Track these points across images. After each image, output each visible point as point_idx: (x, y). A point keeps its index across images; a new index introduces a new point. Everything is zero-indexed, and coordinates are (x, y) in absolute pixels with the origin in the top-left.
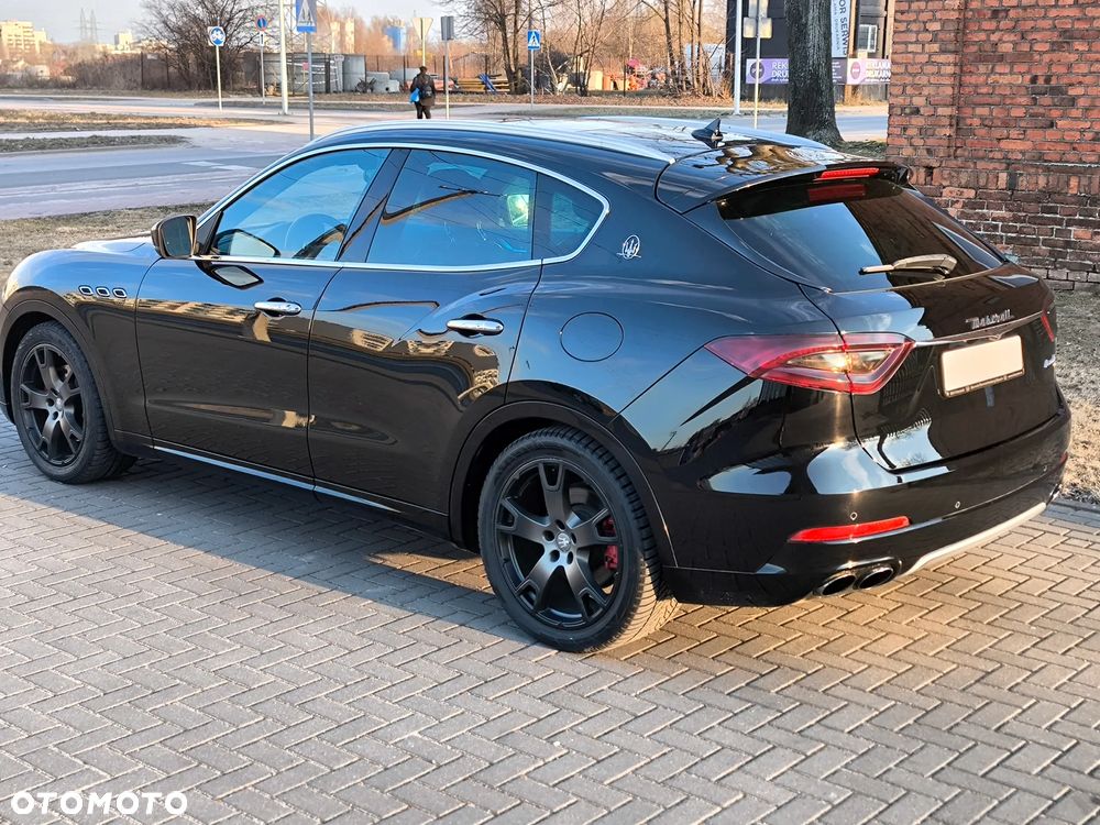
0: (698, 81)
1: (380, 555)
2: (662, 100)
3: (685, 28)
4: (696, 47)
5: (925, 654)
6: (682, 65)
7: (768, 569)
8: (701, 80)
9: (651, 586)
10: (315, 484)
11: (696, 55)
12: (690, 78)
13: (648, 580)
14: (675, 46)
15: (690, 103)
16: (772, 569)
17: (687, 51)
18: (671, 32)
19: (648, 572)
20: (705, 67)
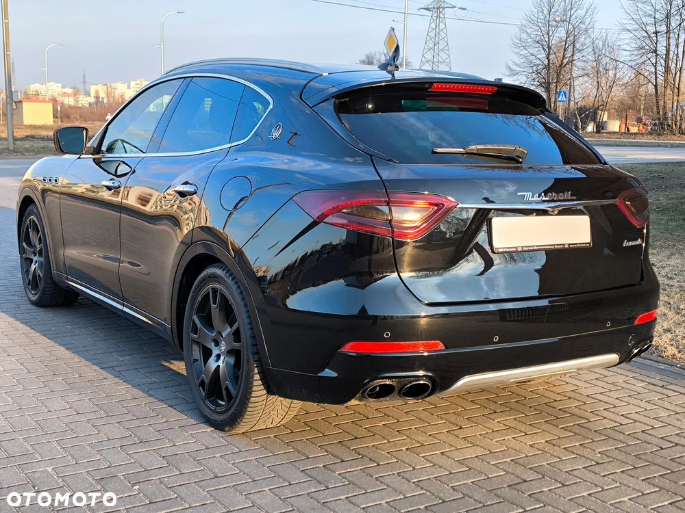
0: (676, 125)
1: (172, 361)
2: (649, 137)
3: (669, 91)
4: (675, 104)
5: (488, 463)
6: (665, 114)
7: (326, 373)
8: (678, 124)
9: (260, 382)
10: (124, 305)
11: (675, 107)
12: (670, 123)
13: (257, 377)
14: (661, 103)
15: (668, 138)
16: (329, 373)
17: (669, 105)
18: (659, 92)
19: (256, 370)
20: (681, 116)
